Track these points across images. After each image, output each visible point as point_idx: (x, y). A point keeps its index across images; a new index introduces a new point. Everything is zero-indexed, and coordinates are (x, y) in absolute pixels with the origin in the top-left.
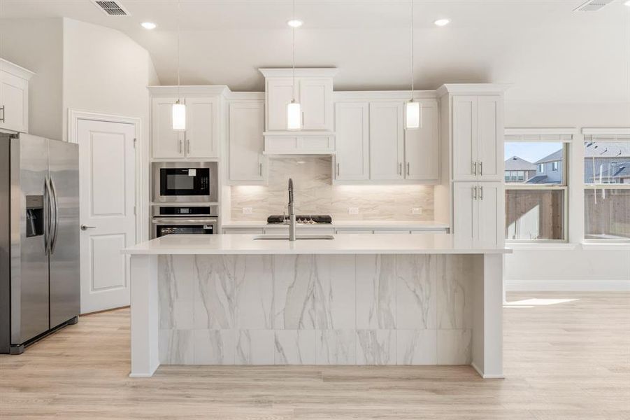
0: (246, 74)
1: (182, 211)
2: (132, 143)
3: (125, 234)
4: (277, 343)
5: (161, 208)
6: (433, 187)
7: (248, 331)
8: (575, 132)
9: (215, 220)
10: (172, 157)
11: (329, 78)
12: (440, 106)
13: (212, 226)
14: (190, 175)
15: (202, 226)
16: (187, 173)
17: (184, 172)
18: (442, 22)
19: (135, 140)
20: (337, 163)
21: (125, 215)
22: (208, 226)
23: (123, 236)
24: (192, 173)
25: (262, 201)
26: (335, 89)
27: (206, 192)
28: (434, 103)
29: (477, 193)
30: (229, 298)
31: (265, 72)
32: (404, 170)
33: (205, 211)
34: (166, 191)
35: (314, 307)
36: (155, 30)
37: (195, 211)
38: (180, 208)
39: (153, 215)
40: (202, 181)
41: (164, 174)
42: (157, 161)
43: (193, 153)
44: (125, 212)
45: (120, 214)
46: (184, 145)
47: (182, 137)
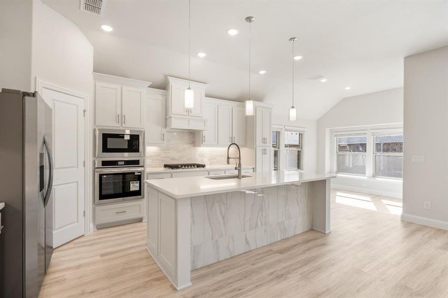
0: (159, 78)
1: (120, 163)
2: (83, 113)
3: (77, 182)
4: (246, 239)
5: (103, 162)
7: (233, 236)
8: (283, 127)
9: (143, 169)
10: (112, 126)
11: (203, 88)
13: (141, 172)
14: (125, 138)
15: (134, 173)
16: (123, 137)
17: (121, 136)
18: (262, 72)
19: (85, 111)
20: (204, 135)
21: (78, 168)
22: (138, 172)
23: (76, 184)
24: (127, 138)
25: (158, 156)
26: (206, 96)
27: (137, 150)
29: (264, 152)
30: (223, 218)
31: (171, 79)
32: (232, 140)
33: (136, 163)
34: (105, 149)
35: (262, 215)
36: (110, 32)
37: (128, 163)
38: (117, 161)
39: (96, 167)
40: (134, 144)
41: (106, 137)
42: (99, 128)
43: (128, 124)
44: (78, 165)
45: (74, 167)
46: (121, 118)
47: (119, 112)
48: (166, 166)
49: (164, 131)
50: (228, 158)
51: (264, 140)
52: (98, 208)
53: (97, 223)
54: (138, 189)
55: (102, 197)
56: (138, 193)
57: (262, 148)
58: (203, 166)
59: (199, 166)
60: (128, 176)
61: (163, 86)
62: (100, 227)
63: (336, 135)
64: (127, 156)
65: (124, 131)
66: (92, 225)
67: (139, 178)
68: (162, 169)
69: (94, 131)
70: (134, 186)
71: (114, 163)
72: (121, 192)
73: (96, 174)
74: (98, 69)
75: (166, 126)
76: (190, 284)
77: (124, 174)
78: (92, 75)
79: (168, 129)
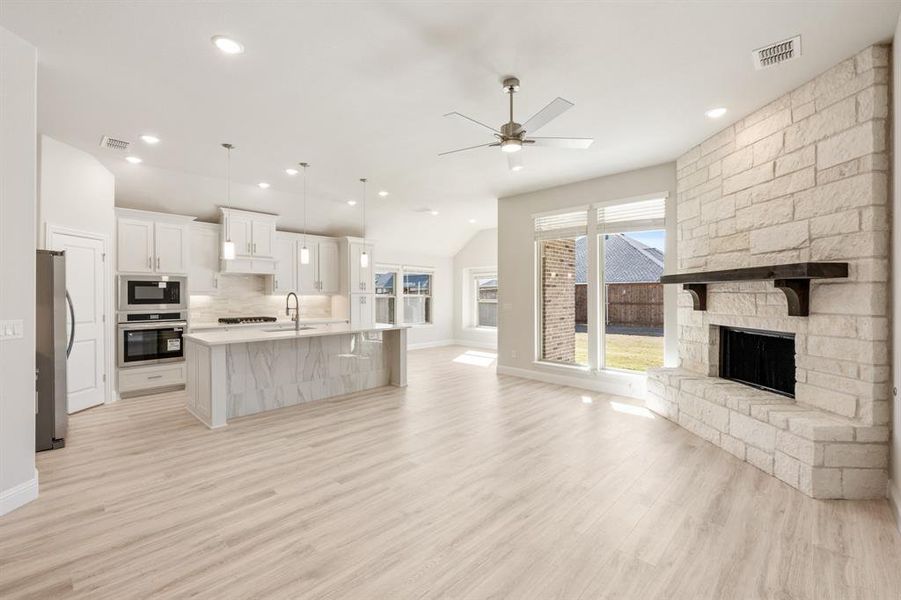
0: (208, 208)
1: (152, 317)
2: (101, 257)
3: (95, 340)
4: (299, 391)
5: (129, 316)
6: (330, 297)
8: (399, 267)
9: (185, 324)
10: (142, 272)
11: (274, 221)
12: (339, 247)
13: (182, 328)
14: (160, 286)
15: (172, 329)
16: (158, 285)
17: (155, 284)
19: (104, 255)
20: (275, 280)
21: (95, 323)
22: (178, 328)
23: (92, 342)
24: (162, 286)
26: (278, 230)
27: (177, 301)
28: (336, 246)
29: (363, 301)
31: (226, 211)
32: (318, 286)
33: (176, 316)
34: (132, 300)
36: (140, 164)
37: (164, 317)
38: (150, 315)
39: (120, 321)
40: (173, 292)
41: (132, 285)
42: (123, 274)
43: (163, 269)
44: (95, 319)
45: (91, 322)
46: (154, 262)
47: (151, 255)
48: (221, 320)
49: (218, 276)
50: (288, 309)
51: (362, 286)
52: (123, 372)
53: (121, 390)
54: (179, 349)
55: (127, 359)
56: (179, 354)
57: (358, 296)
58: (274, 320)
59: (267, 319)
60: (164, 333)
61: (216, 220)
62: (125, 396)
63: (476, 278)
64: (164, 308)
65: (160, 277)
66: (114, 392)
67: (179, 335)
68: (217, 324)
69: (117, 277)
70: (173, 345)
71: (145, 317)
72: (156, 352)
73: (120, 330)
74: (120, 203)
75: (220, 270)
76: (225, 424)
77: (159, 331)
78: (113, 211)
79: (222, 273)
